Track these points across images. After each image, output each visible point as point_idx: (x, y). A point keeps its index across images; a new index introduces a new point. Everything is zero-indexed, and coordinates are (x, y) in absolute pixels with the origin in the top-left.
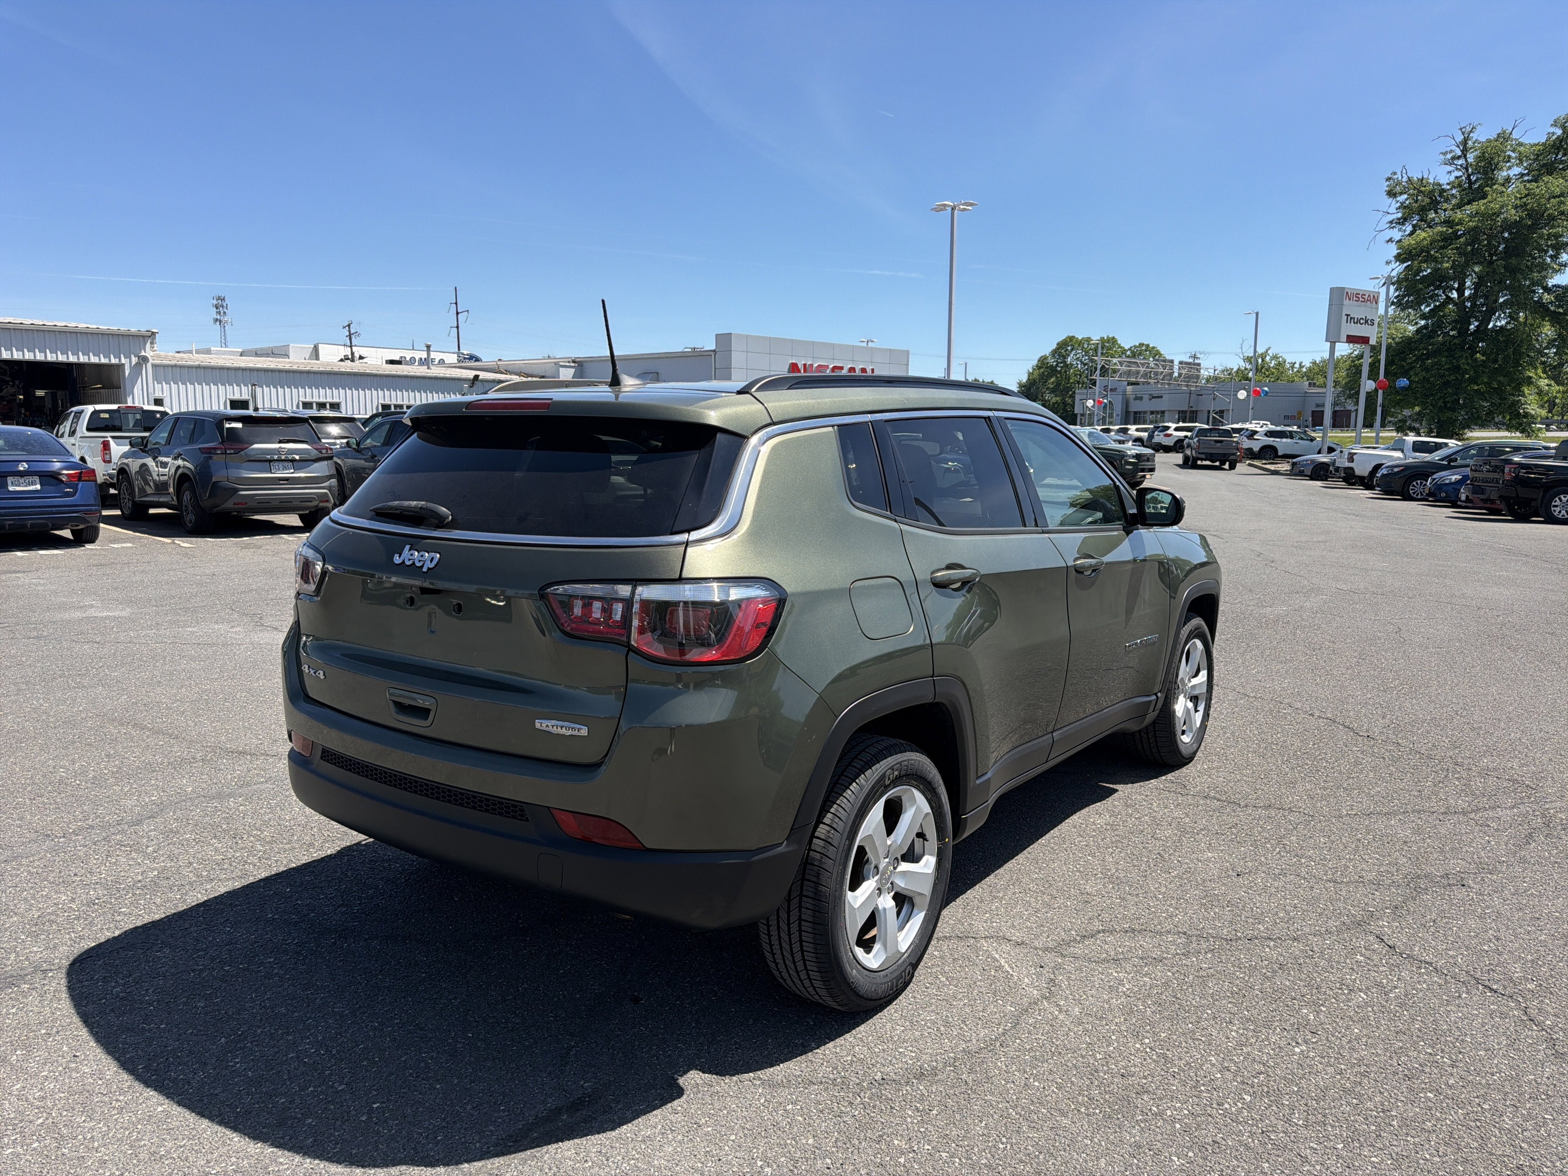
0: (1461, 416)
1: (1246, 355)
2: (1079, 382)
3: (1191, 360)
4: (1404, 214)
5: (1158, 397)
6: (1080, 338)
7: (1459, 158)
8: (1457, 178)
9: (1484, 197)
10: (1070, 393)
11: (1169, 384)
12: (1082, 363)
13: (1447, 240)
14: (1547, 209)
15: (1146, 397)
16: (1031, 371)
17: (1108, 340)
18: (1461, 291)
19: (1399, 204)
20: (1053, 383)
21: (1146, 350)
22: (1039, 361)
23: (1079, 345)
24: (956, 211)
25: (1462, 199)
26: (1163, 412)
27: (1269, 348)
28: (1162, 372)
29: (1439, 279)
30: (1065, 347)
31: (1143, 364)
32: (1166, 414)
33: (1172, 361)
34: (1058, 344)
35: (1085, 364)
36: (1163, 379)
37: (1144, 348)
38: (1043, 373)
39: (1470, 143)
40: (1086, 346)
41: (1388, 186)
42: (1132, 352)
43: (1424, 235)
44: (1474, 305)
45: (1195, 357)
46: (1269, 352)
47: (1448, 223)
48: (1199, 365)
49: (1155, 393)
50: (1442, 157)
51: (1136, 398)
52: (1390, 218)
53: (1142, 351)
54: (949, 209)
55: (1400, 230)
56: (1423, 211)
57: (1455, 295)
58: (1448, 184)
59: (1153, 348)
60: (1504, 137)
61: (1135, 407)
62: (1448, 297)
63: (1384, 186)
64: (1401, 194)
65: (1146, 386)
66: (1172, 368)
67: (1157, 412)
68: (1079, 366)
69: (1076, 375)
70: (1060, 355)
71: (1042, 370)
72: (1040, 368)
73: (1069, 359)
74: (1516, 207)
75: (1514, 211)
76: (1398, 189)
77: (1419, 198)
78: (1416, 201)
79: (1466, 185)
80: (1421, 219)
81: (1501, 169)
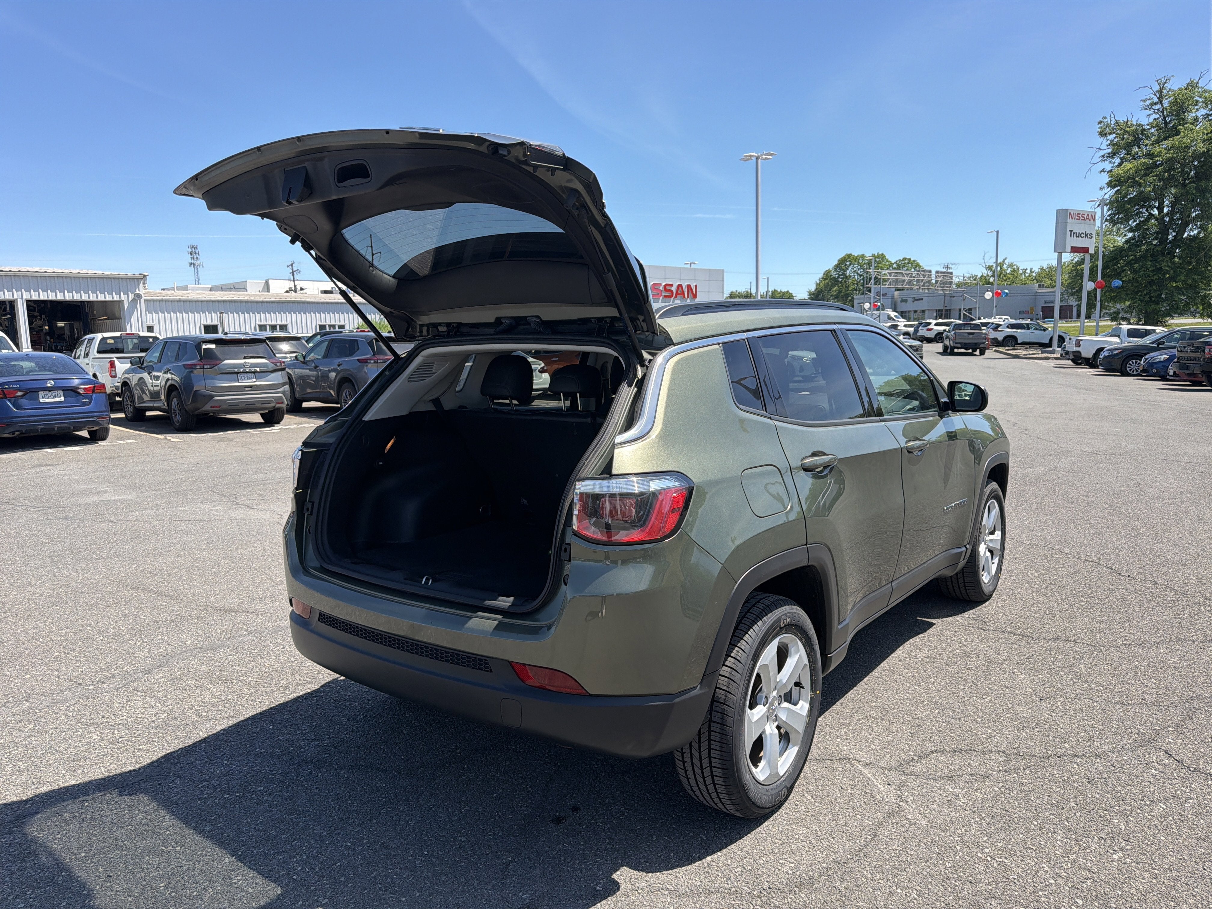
0: (1164, 307)
1: (988, 264)
2: (856, 290)
3: (945, 270)
4: (1114, 149)
5: (919, 299)
6: (856, 255)
7: (1156, 103)
8: (1155, 119)
9: (1178, 133)
10: (850, 298)
11: (928, 289)
12: (858, 274)
13: (1148, 169)
15: (910, 300)
16: (818, 282)
17: (878, 256)
18: (1160, 209)
19: (1109, 142)
20: (836, 291)
21: (908, 263)
22: (824, 274)
23: (855, 261)
24: (760, 160)
25: (1159, 136)
26: (923, 311)
27: (1006, 259)
28: (923, 280)
29: (1142, 200)
30: (844, 262)
31: (907, 274)
32: (926, 312)
33: (930, 271)
34: (839, 261)
35: (861, 276)
36: (923, 286)
37: (907, 261)
38: (828, 283)
39: (1165, 91)
40: (861, 261)
41: (1099, 128)
42: (898, 265)
43: (1130, 165)
44: (1171, 219)
45: (947, 267)
46: (1006, 261)
47: (1150, 155)
48: (951, 273)
49: (917, 297)
50: (1142, 103)
51: (902, 301)
52: (1102, 153)
53: (905, 264)
54: (754, 159)
55: (1110, 162)
56: (1128, 147)
57: (1156, 212)
58: (1148, 125)
59: (914, 261)
60: (1192, 86)
61: (901, 307)
62: (1150, 214)
63: (1097, 128)
64: (1110, 134)
65: (909, 291)
66: (930, 276)
67: (920, 312)
68: (856, 277)
69: (854, 284)
70: (841, 269)
71: (827, 281)
72: (825, 279)
73: (848, 272)
74: (1203, 141)
75: (1202, 144)
76: (1108, 130)
77: (1125, 136)
78: (1123, 139)
79: (1162, 125)
80: (1127, 153)
81: (1190, 111)
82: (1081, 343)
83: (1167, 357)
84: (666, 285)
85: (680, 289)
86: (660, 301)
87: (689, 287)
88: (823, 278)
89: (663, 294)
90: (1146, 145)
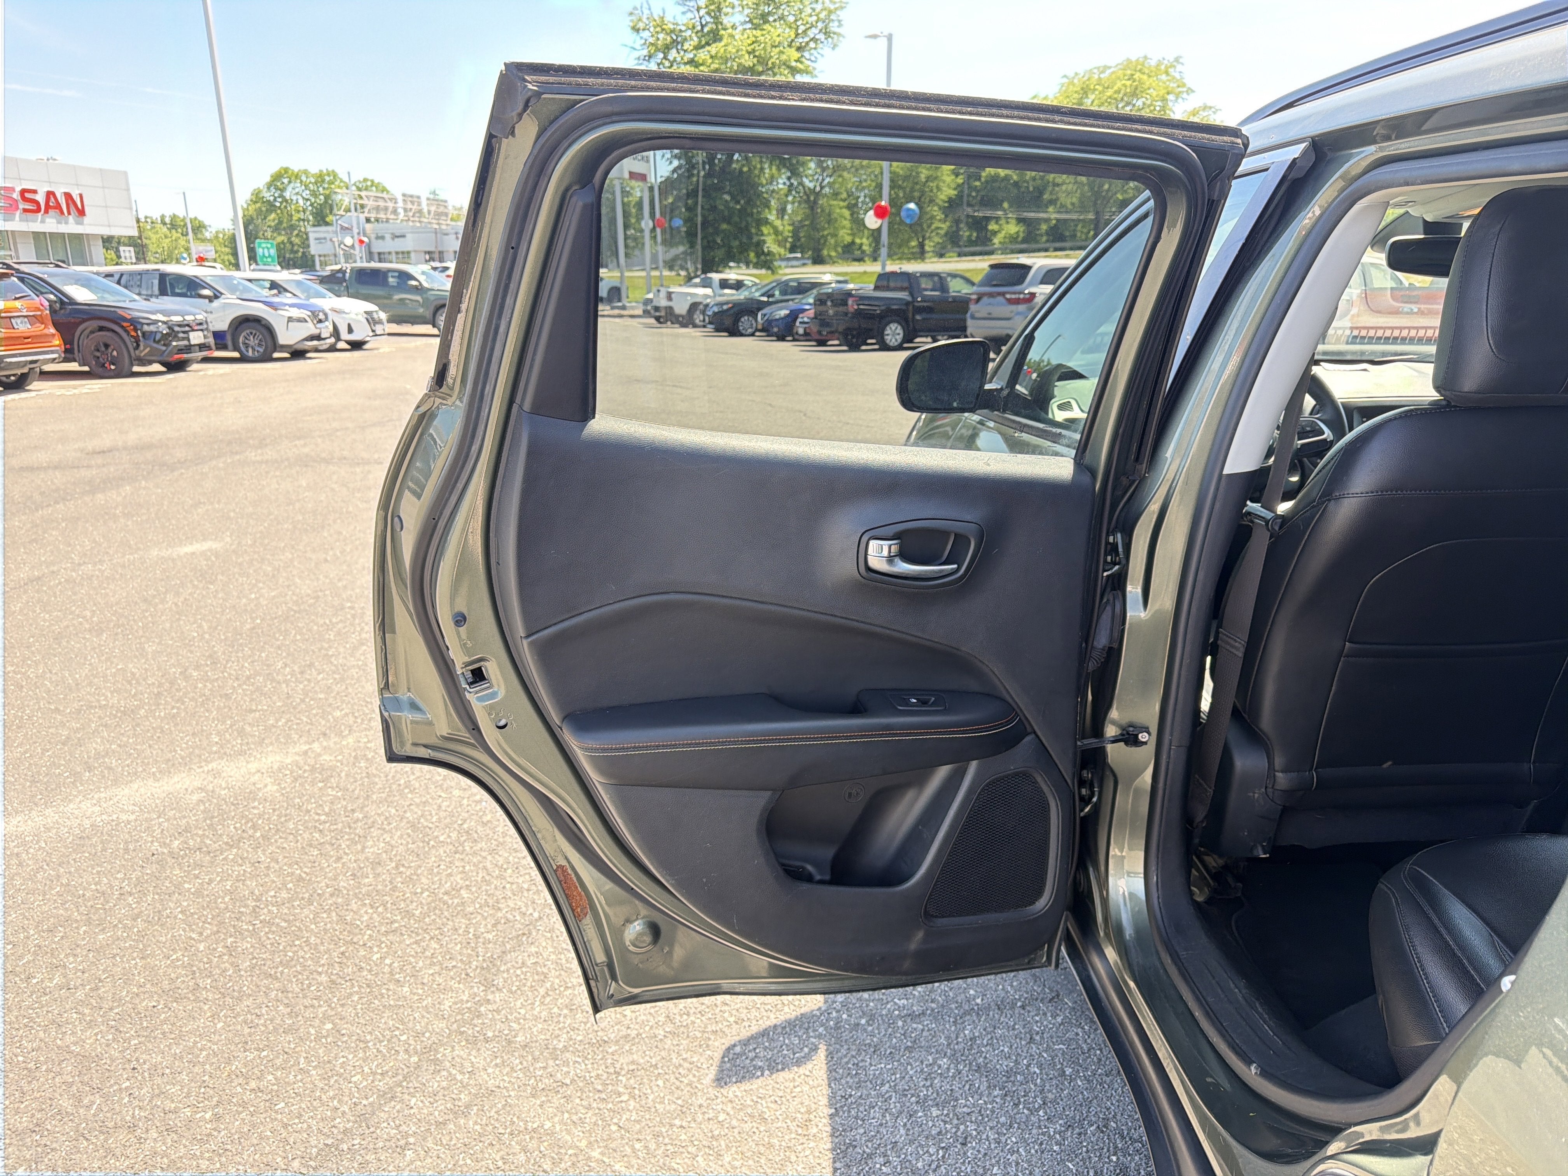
2: (304, 220)
3: (432, 196)
4: (649, 51)
5: (401, 236)
6: (296, 170)
8: (691, 19)
9: (720, 40)
10: (296, 232)
11: (419, 222)
12: (303, 198)
15: (388, 237)
16: (245, 206)
17: (328, 173)
19: (643, 40)
20: (274, 220)
21: (372, 185)
22: (253, 194)
25: (700, 41)
26: (408, 253)
28: (411, 209)
30: (279, 179)
31: (391, 199)
32: (413, 255)
33: (419, 197)
34: (271, 176)
35: (307, 200)
36: (413, 216)
37: (369, 183)
38: (260, 208)
40: (304, 178)
41: (632, 21)
45: (434, 193)
47: (691, 62)
48: (446, 201)
49: (398, 232)
51: (378, 238)
52: (637, 54)
53: (366, 185)
58: (684, 25)
59: (379, 182)
61: (378, 247)
63: (628, 21)
64: (644, 30)
65: (385, 225)
66: (419, 204)
67: (403, 254)
68: (301, 202)
69: (299, 212)
71: (258, 205)
72: (258, 202)
73: (288, 193)
74: (749, 53)
75: (747, 56)
76: (641, 25)
77: (661, 36)
78: (658, 39)
79: (699, 28)
80: (665, 58)
81: (726, 15)
82: (673, 296)
83: (787, 312)
84: (23, 192)
85: (52, 199)
86: (17, 218)
87: (68, 196)
88: (252, 200)
90: (685, 51)
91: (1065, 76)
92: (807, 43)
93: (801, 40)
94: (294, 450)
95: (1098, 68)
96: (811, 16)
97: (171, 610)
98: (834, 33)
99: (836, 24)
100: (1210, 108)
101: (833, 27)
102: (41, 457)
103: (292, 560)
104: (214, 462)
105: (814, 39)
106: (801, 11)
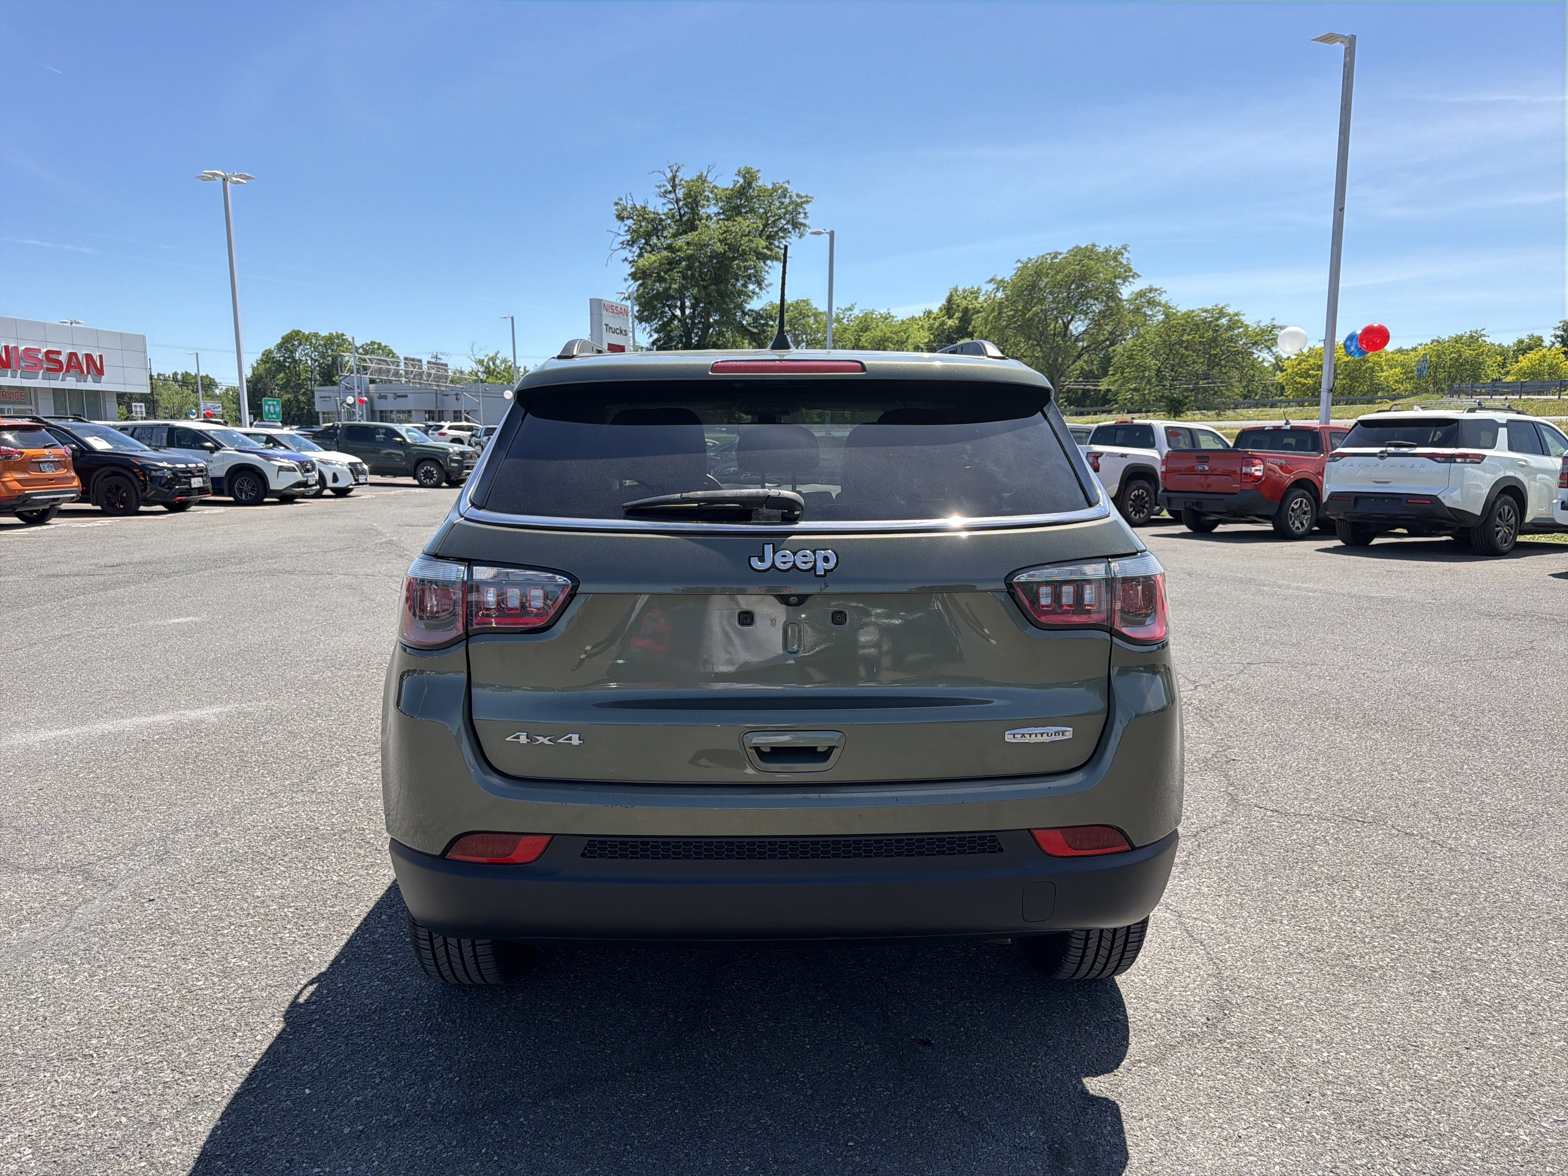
1: (478, 357)
2: (311, 379)
3: (434, 360)
4: (632, 237)
5: (403, 396)
6: (307, 333)
7: (670, 192)
8: (670, 210)
9: (696, 229)
10: (303, 390)
11: (420, 383)
12: (312, 359)
13: (672, 264)
14: (741, 245)
15: (390, 396)
16: (255, 365)
17: (338, 336)
18: (683, 309)
19: (627, 228)
20: (282, 379)
21: (379, 349)
22: (263, 355)
23: (307, 340)
24: (227, 183)
25: (678, 230)
26: (409, 412)
27: (498, 352)
28: (412, 372)
29: (665, 297)
30: (290, 341)
31: (393, 363)
32: (413, 413)
33: (420, 361)
34: (283, 338)
35: (316, 361)
36: (414, 378)
37: (376, 346)
38: (269, 368)
39: (677, 181)
40: (314, 341)
41: (617, 210)
42: (365, 350)
43: (653, 258)
44: (693, 323)
45: (439, 357)
46: (498, 356)
47: (669, 248)
48: (446, 365)
49: (400, 393)
50: (658, 190)
51: (380, 397)
52: (621, 239)
53: (373, 348)
54: (220, 180)
55: (630, 251)
56: (648, 235)
57: (678, 313)
58: (664, 214)
59: (386, 346)
60: (702, 180)
61: (380, 406)
62: (673, 314)
63: (614, 210)
64: (628, 218)
65: (388, 386)
66: (420, 367)
67: (404, 412)
68: (309, 362)
69: (307, 371)
70: (287, 349)
71: (268, 365)
72: (268, 362)
73: (297, 355)
74: (720, 241)
75: (719, 244)
76: (625, 214)
77: (643, 224)
78: (641, 226)
79: (678, 217)
80: (647, 243)
81: (703, 207)
85: (74, 360)
86: (40, 376)
87: (89, 357)
88: (262, 360)
89: (45, 366)
90: (665, 237)
91: (1019, 261)
92: (776, 233)
93: (771, 230)
94: (266, 566)
95: (1050, 254)
96: (779, 208)
97: (160, 650)
98: (802, 224)
99: (802, 215)
100: (1156, 290)
101: (801, 219)
102: (64, 569)
103: (248, 627)
104: (201, 573)
105: (782, 229)
106: (771, 203)
